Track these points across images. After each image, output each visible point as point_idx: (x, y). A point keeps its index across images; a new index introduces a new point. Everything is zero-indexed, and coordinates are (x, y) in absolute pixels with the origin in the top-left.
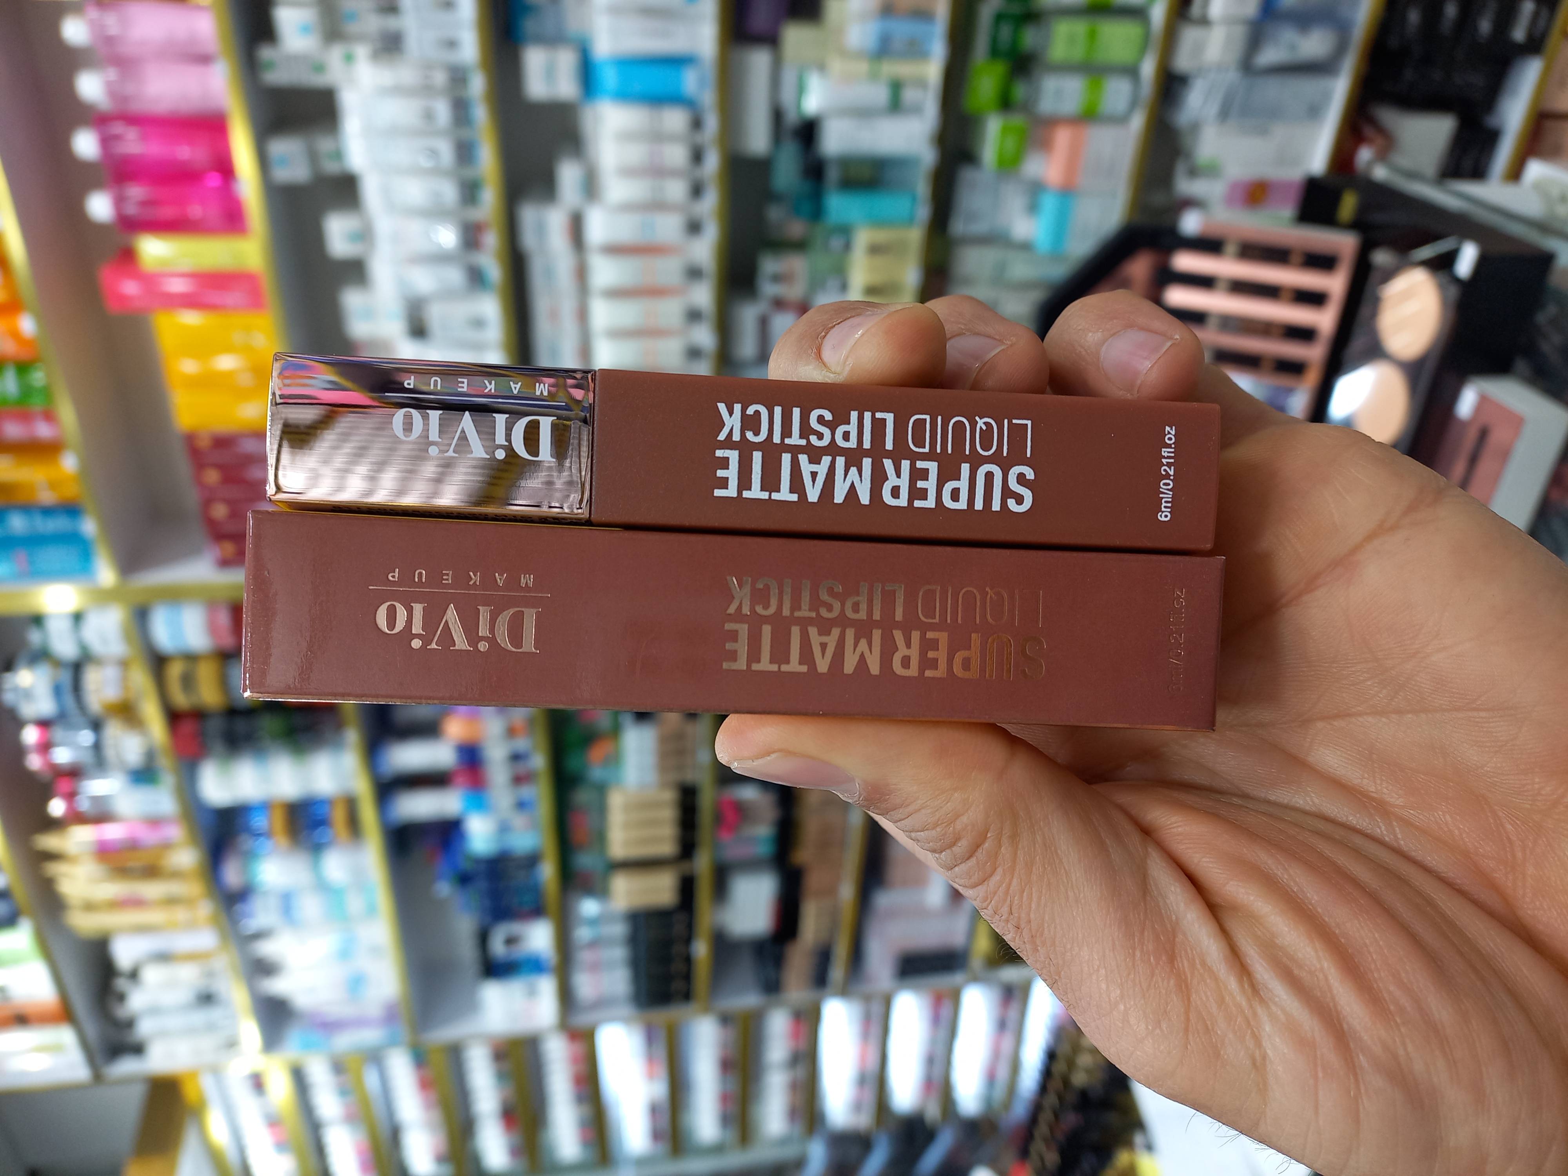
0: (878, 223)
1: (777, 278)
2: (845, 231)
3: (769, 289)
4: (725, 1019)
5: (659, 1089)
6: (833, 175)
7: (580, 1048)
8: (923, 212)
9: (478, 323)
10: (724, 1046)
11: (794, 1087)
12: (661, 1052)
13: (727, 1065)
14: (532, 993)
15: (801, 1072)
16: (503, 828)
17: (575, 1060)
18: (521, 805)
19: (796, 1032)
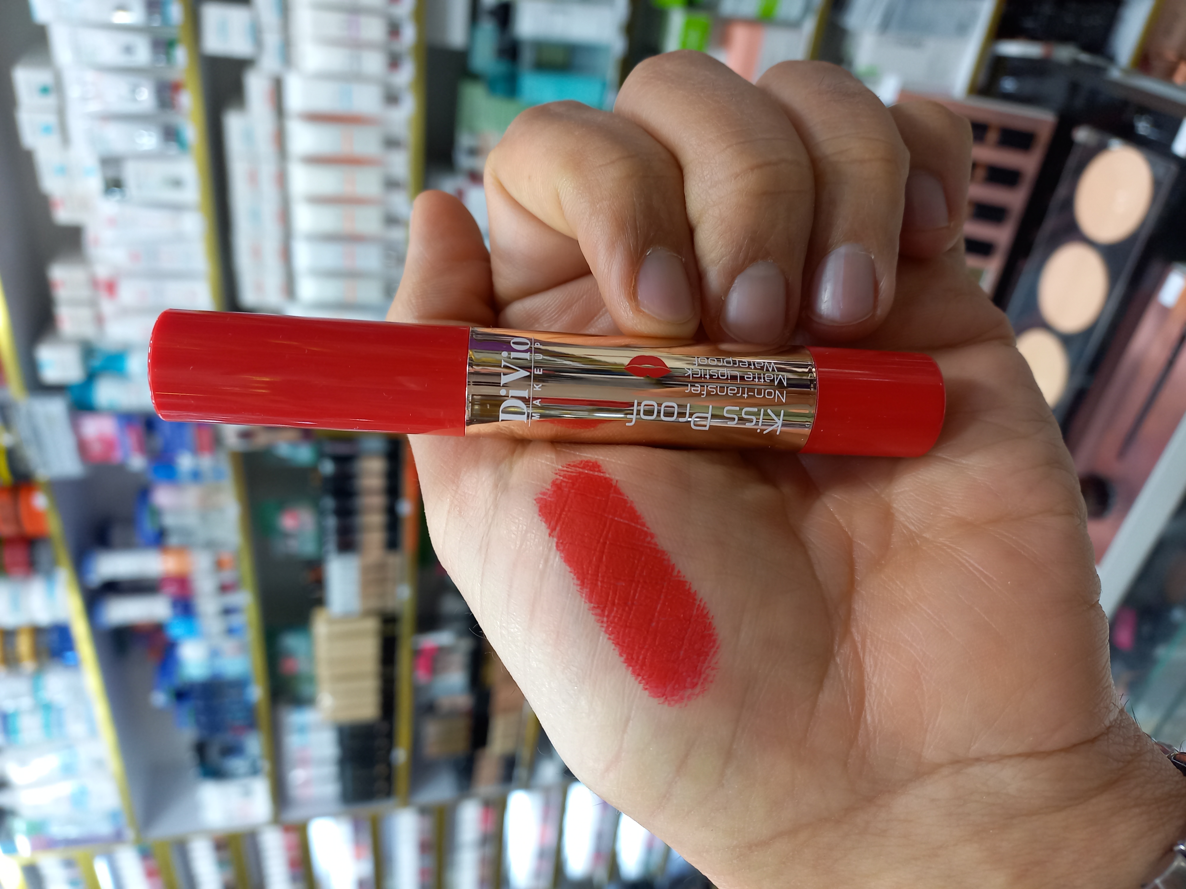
1: (474, 152)
3: (464, 161)
4: (423, 811)
5: (365, 868)
6: (527, 56)
7: (293, 837)
9: (177, 183)
10: (422, 833)
11: (483, 862)
12: (367, 840)
13: (424, 846)
14: (247, 793)
15: (489, 851)
16: (214, 654)
17: (289, 848)
18: (231, 631)
19: (485, 819)
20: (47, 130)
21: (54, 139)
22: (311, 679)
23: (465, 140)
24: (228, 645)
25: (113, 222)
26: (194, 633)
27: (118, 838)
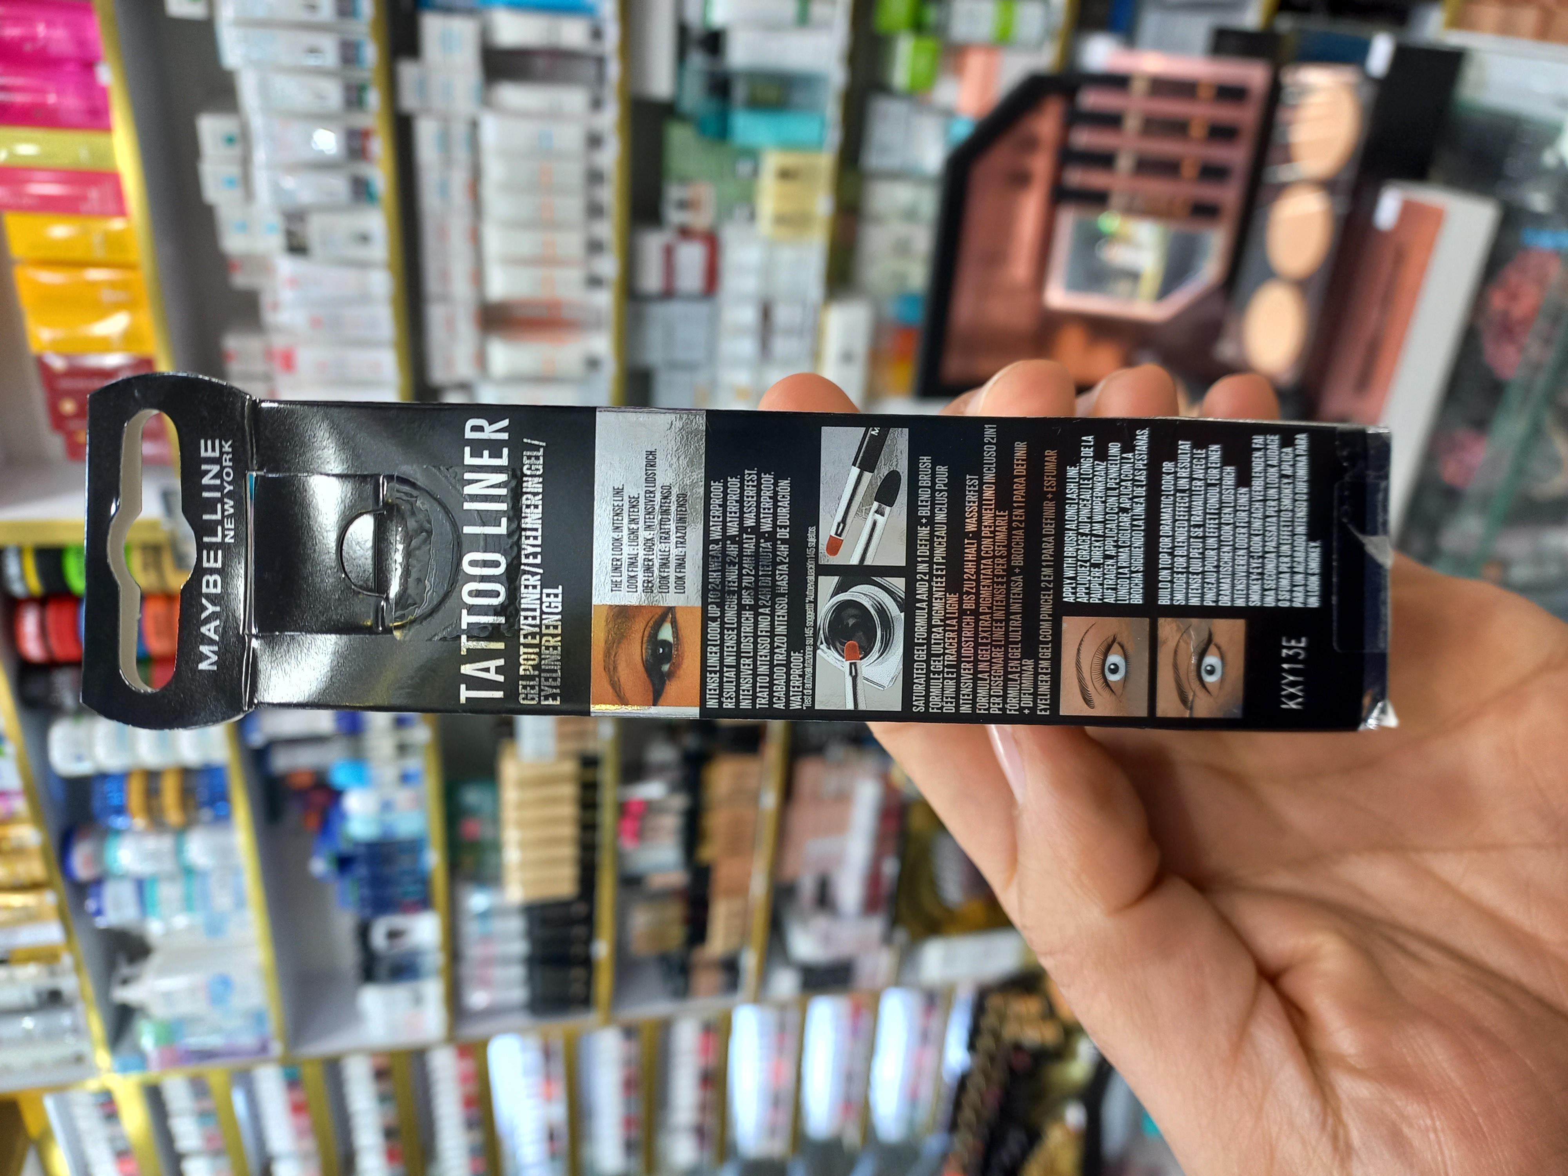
0: (788, 146)
1: (683, 205)
2: (752, 154)
3: (675, 216)
4: (630, 1032)
5: (558, 1112)
6: (740, 92)
7: (470, 1065)
8: (833, 137)
9: (364, 238)
10: (628, 1063)
12: (559, 1069)
13: (630, 1085)
14: (418, 1000)
16: (386, 806)
17: (465, 1079)
18: (405, 779)
19: (705, 1050)
20: (231, 182)
21: (237, 193)
22: (496, 846)
23: (674, 192)
24: (403, 796)
25: (294, 282)
26: (364, 780)
27: (263, 1049)
